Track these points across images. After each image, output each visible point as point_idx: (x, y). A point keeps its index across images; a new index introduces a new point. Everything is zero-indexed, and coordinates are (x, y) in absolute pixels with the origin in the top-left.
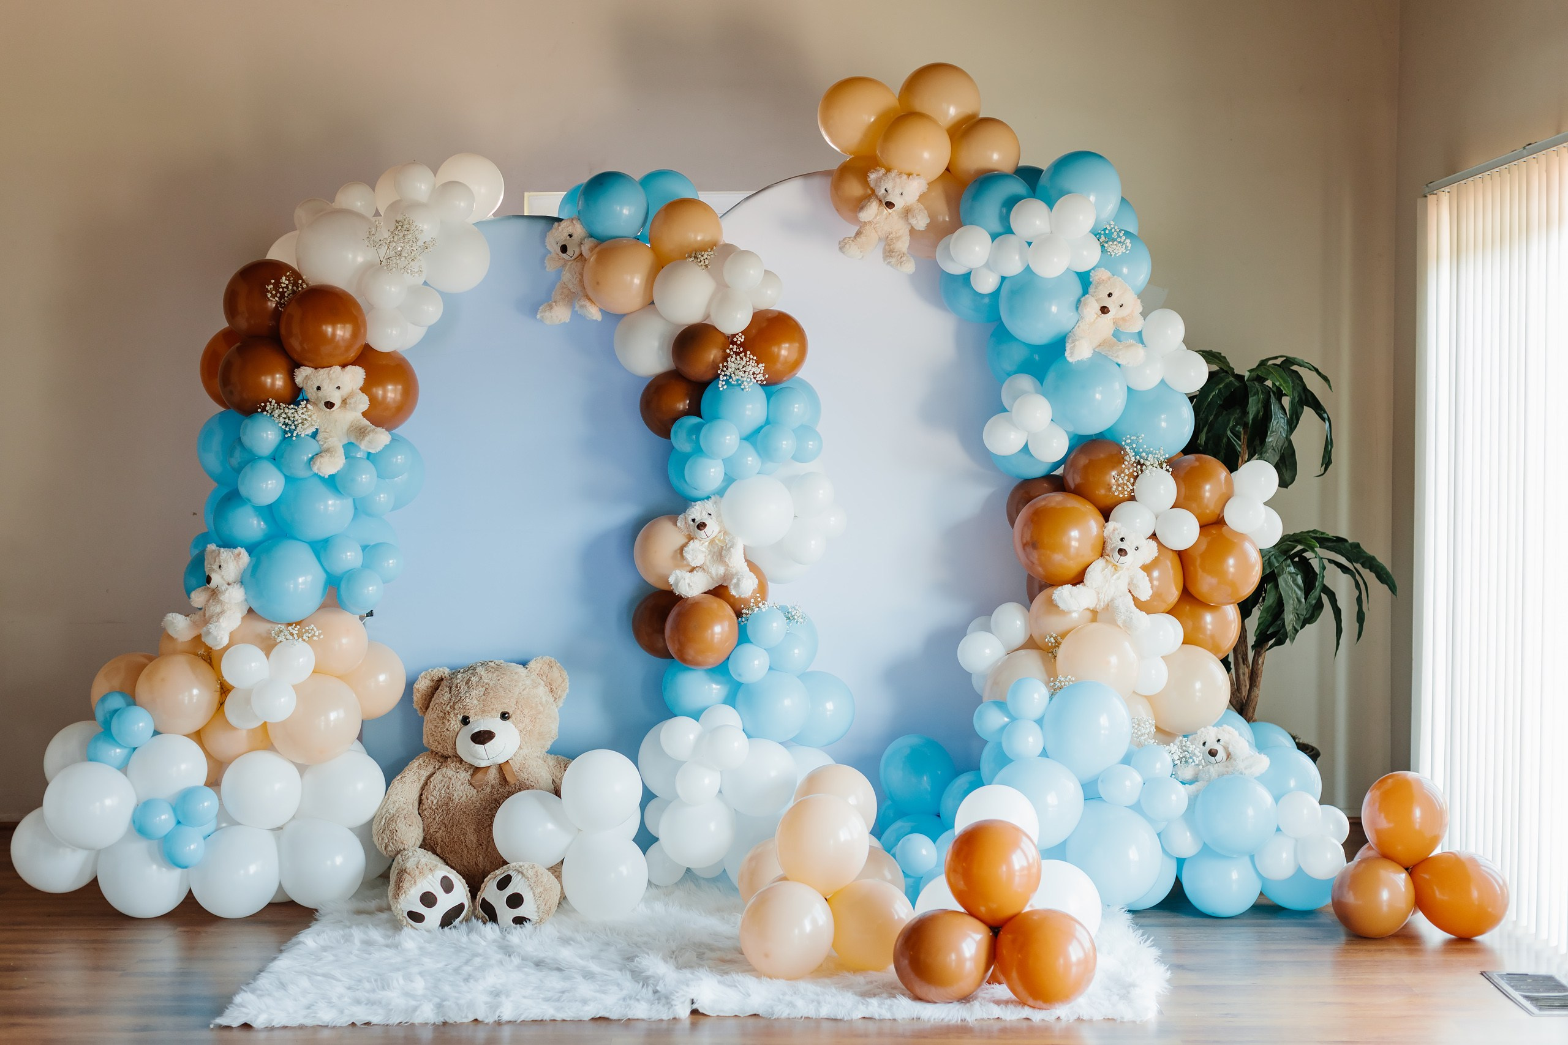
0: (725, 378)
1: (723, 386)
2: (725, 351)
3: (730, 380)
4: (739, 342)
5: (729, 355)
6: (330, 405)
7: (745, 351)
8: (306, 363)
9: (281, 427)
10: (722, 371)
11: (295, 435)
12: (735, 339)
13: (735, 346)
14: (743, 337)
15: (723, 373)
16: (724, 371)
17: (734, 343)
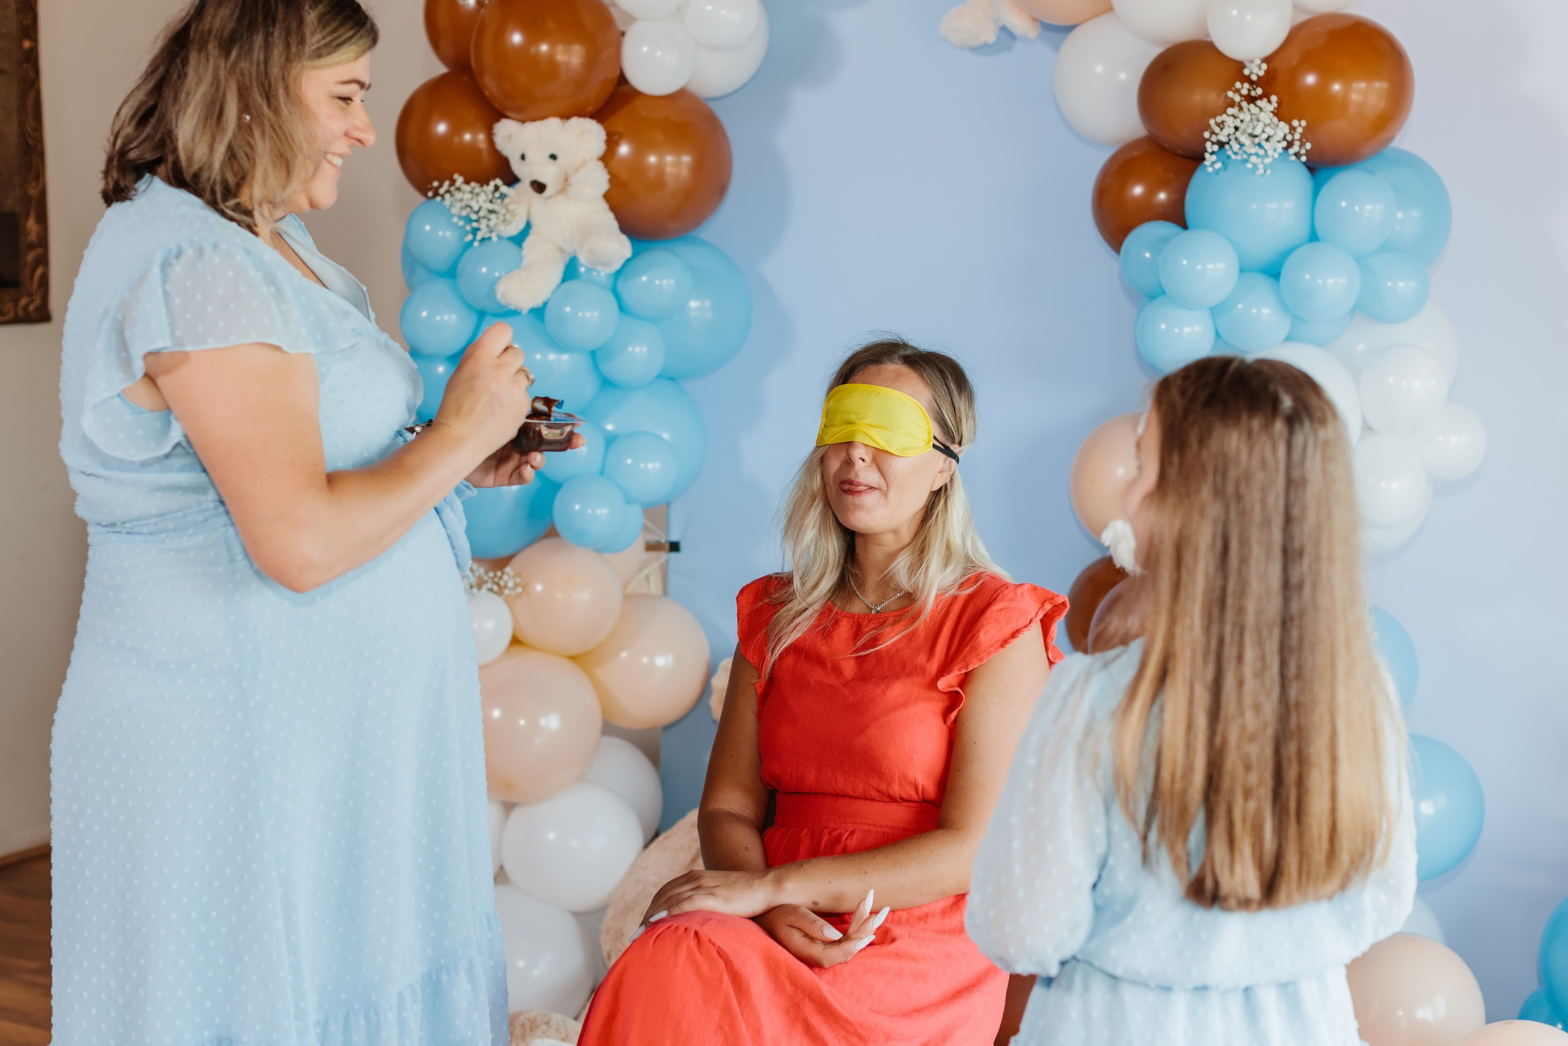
0: (1216, 148)
1: (1213, 163)
2: (1226, 96)
3: (1229, 153)
4: (1254, 78)
5: (1232, 104)
6: (539, 187)
7: (1266, 95)
8: (508, 113)
9: (456, 224)
10: (1213, 133)
11: (479, 237)
12: (1246, 72)
13: (1246, 85)
14: (1264, 66)
15: (1214, 139)
16: (1216, 134)
17: (1247, 79)
